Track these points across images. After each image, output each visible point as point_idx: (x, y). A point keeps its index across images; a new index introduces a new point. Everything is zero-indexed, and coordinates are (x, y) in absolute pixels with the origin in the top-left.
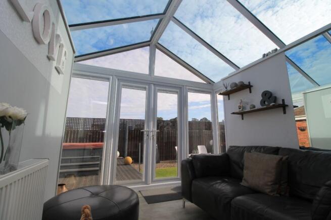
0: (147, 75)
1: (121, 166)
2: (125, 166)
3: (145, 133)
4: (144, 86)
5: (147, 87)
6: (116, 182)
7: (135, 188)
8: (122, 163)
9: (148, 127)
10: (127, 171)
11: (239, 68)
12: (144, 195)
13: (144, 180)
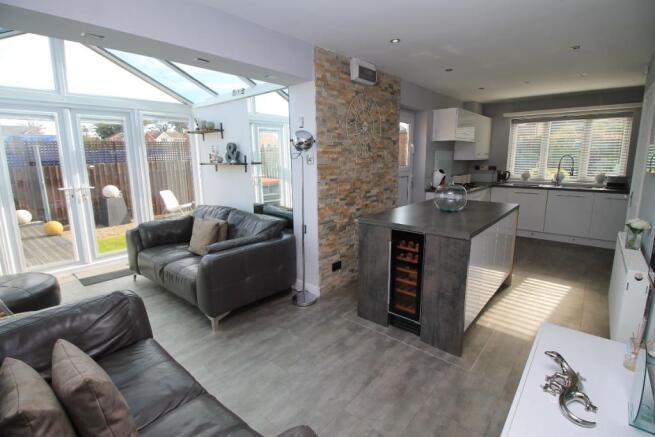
0: (52, 91)
1: (39, 240)
2: (47, 239)
3: (67, 193)
4: (50, 113)
5: (56, 114)
6: (25, 270)
7: (58, 273)
8: (41, 234)
9: (71, 182)
10: (51, 246)
11: (216, 94)
12: (80, 278)
13: (78, 259)
